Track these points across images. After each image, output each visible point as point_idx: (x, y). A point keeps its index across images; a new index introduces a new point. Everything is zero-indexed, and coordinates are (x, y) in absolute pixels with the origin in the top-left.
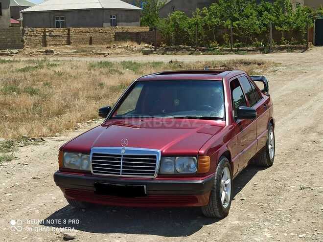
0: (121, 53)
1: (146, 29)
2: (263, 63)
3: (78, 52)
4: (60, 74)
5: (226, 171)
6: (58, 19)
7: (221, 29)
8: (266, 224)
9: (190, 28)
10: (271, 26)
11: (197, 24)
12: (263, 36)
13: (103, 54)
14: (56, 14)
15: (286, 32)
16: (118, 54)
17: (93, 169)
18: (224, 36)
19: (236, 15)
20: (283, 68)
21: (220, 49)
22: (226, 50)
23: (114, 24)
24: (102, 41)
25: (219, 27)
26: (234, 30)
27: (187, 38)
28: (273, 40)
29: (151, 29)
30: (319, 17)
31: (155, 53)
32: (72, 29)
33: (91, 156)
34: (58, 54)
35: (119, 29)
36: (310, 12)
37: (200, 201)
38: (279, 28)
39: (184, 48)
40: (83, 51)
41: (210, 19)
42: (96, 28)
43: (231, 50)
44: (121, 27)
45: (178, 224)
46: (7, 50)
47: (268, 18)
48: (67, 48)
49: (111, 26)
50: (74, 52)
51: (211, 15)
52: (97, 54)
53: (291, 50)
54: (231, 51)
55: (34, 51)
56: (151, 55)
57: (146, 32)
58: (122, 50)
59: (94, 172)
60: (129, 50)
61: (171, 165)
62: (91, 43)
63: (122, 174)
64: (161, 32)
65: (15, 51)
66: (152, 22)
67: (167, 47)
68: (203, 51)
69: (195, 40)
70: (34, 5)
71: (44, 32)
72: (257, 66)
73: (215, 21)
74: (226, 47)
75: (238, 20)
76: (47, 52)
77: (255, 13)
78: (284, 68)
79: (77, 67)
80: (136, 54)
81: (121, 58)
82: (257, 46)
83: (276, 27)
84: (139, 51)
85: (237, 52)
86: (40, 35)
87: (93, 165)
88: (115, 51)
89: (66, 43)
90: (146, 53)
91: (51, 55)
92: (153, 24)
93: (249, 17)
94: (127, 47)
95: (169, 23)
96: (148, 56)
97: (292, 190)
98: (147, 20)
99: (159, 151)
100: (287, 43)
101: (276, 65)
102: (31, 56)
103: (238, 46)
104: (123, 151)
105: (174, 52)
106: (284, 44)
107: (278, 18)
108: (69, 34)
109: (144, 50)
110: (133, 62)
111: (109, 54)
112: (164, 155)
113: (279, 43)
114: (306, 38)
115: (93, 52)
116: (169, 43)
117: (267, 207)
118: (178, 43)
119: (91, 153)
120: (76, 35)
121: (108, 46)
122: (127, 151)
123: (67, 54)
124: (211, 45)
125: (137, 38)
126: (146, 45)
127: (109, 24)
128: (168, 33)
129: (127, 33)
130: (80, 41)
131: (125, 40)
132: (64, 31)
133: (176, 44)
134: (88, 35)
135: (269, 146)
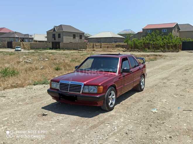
0: (116, 51)
1: (126, 44)
2: (161, 56)
3: (103, 51)
5: (113, 92)
6: (99, 40)
9: (139, 43)
10: (166, 43)
11: (141, 42)
12: (163, 47)
15: (171, 45)
17: (60, 89)
18: (150, 47)
19: (155, 40)
21: (148, 51)
22: (150, 51)
23: (116, 42)
24: (111, 47)
25: (148, 44)
26: (154, 44)
27: (138, 47)
28: (166, 48)
30: (183, 41)
32: (102, 43)
34: (96, 51)
35: (117, 44)
36: (180, 39)
37: (99, 104)
38: (169, 44)
39: (136, 50)
45: (90, 112)
46: (82, 49)
47: (166, 41)
51: (146, 40)
52: (108, 51)
53: (173, 51)
54: (152, 51)
55: (90, 50)
56: (126, 52)
57: (125, 45)
60: (119, 50)
61: (87, 89)
62: (108, 48)
63: (69, 91)
65: (84, 50)
67: (131, 50)
68: (143, 51)
69: (140, 48)
70: (91, 36)
72: (159, 56)
76: (93, 50)
77: (161, 39)
78: (169, 57)
84: (122, 50)
85: (154, 52)
86: (92, 45)
87: (60, 87)
88: (114, 51)
89: (100, 48)
90: (124, 51)
91: (94, 51)
93: (159, 40)
95: (132, 42)
98: (127, 41)
99: (83, 83)
100: (172, 49)
101: (166, 56)
102: (88, 51)
103: (155, 50)
107: (169, 41)
108: (101, 45)
111: (112, 51)
112: (85, 85)
113: (169, 49)
114: (178, 48)
116: (132, 48)
117: (129, 108)
118: (135, 48)
119: (60, 83)
120: (103, 45)
122: (71, 83)
124: (146, 49)
125: (123, 47)
126: (125, 49)
127: (114, 42)
128: (131, 45)
129: (120, 45)
130: (105, 47)
131: (119, 47)
132: (99, 44)
133: (134, 49)
134: (107, 46)
135: (141, 84)
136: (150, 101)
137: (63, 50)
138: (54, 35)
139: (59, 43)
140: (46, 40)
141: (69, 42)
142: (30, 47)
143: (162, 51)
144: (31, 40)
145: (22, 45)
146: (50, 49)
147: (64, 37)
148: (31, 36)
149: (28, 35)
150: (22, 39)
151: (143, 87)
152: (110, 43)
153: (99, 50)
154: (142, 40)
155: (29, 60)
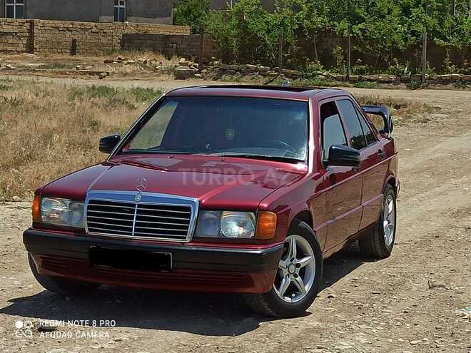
0: (133, 74)
1: (185, 30)
2: (405, 106)
3: (48, 67)
4: (15, 104)
6: (11, 0)
7: (330, 36)
8: (362, 327)
9: (269, 31)
10: (425, 37)
11: (282, 24)
12: (409, 55)
13: (98, 73)
15: (454, 48)
16: (125, 74)
17: (89, 225)
18: (335, 52)
19: (361, 12)
20: (441, 116)
21: (326, 76)
22: (337, 79)
23: (121, 17)
24: (95, 49)
25: (326, 33)
26: (355, 39)
27: (263, 53)
28: (427, 63)
29: (194, 31)
31: (198, 77)
32: (39, 23)
33: (86, 204)
34: (9, 69)
35: (131, 27)
37: (258, 284)
38: (441, 42)
39: (256, 70)
41: (308, 17)
42: (85, 23)
43: (347, 79)
44: (134, 24)
48: (26, 58)
49: (116, 20)
50: (39, 67)
51: (311, 10)
52: (85, 73)
53: (461, 84)
54: (346, 81)
56: (191, 80)
57: (182, 37)
58: (135, 68)
59: (90, 230)
60: (149, 69)
61: (215, 224)
62: (73, 52)
63: (135, 235)
64: (214, 38)
66: (195, 17)
67: (224, 66)
68: (293, 77)
69: (277, 56)
73: (319, 21)
74: (338, 72)
75: (363, 20)
77: (397, 10)
78: (444, 116)
79: (47, 94)
80: (161, 78)
81: (132, 82)
82: (399, 73)
83: (435, 39)
84: (169, 71)
85: (357, 83)
87: (89, 219)
88: (121, 70)
89: (25, 49)
90: (181, 76)
92: (198, 22)
93: (384, 17)
94: (145, 62)
95: (230, 19)
96: (185, 82)
97: (415, 289)
98: (187, 13)
99: (196, 200)
100: (455, 72)
101: (429, 110)
103: (362, 72)
104: (139, 198)
105: (235, 77)
106: (448, 72)
108: (31, 31)
109: (177, 69)
110: (155, 90)
111: (108, 74)
112: (203, 208)
113: (440, 70)
115: (77, 69)
116: (226, 58)
117: (368, 308)
118: (244, 59)
119: (87, 200)
120: (46, 35)
121: (108, 58)
122: (144, 198)
124: (309, 67)
125: (165, 46)
126: (183, 60)
127: (112, 17)
128: (226, 40)
129: (146, 36)
130: (53, 46)
132: (22, 25)
133: (239, 62)
134: (69, 36)
135: (385, 223)
143: (406, 81)
152: (87, 24)
153: (19, 64)
154: (287, 12)
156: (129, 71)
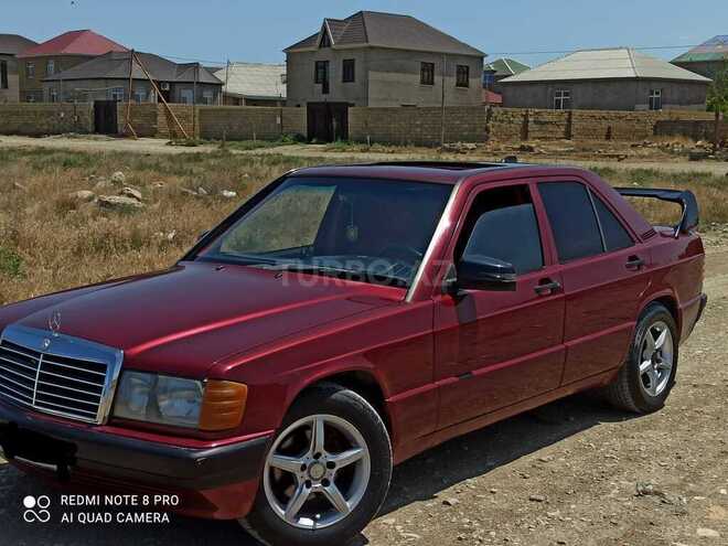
0: (650, 156)
1: (711, 116)
3: (574, 151)
6: (559, 94)
13: (618, 156)
14: (557, 86)
16: (642, 157)
23: (655, 105)
24: (628, 135)
31: (711, 159)
32: (576, 112)
34: (540, 153)
35: (664, 114)
40: (584, 150)
42: (621, 112)
44: (667, 112)
46: (459, 144)
49: (651, 109)
50: (568, 152)
52: (606, 156)
55: (502, 146)
56: (704, 161)
57: (712, 123)
58: (655, 151)
60: (668, 152)
62: (608, 137)
63: (37, 404)
65: (471, 146)
71: (526, 117)
76: (522, 149)
80: (676, 159)
84: (685, 153)
86: (519, 120)
88: (640, 152)
89: (562, 136)
90: (695, 158)
91: (528, 154)
96: (699, 163)
102: (495, 155)
108: (569, 120)
109: (693, 151)
111: (627, 157)
115: (600, 152)
120: (583, 123)
121: (636, 143)
123: (555, 153)
125: (693, 130)
126: (700, 143)
127: (647, 106)
129: (678, 122)
130: (589, 133)
131: (671, 135)
134: (605, 124)
136: (656, 493)
137: (362, 146)
138: (322, 67)
139: (342, 109)
140: (280, 90)
141: (396, 105)
142: (197, 128)
144: (208, 94)
145: (161, 119)
146: (299, 139)
147: (373, 75)
148: (211, 71)
149: (196, 66)
150: (168, 89)
151: (660, 388)
152: (622, 114)
153: (553, 148)
155: (131, 196)
156: (646, 153)
